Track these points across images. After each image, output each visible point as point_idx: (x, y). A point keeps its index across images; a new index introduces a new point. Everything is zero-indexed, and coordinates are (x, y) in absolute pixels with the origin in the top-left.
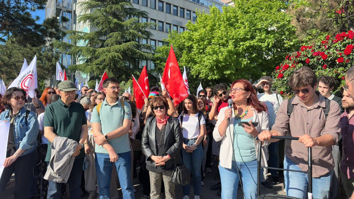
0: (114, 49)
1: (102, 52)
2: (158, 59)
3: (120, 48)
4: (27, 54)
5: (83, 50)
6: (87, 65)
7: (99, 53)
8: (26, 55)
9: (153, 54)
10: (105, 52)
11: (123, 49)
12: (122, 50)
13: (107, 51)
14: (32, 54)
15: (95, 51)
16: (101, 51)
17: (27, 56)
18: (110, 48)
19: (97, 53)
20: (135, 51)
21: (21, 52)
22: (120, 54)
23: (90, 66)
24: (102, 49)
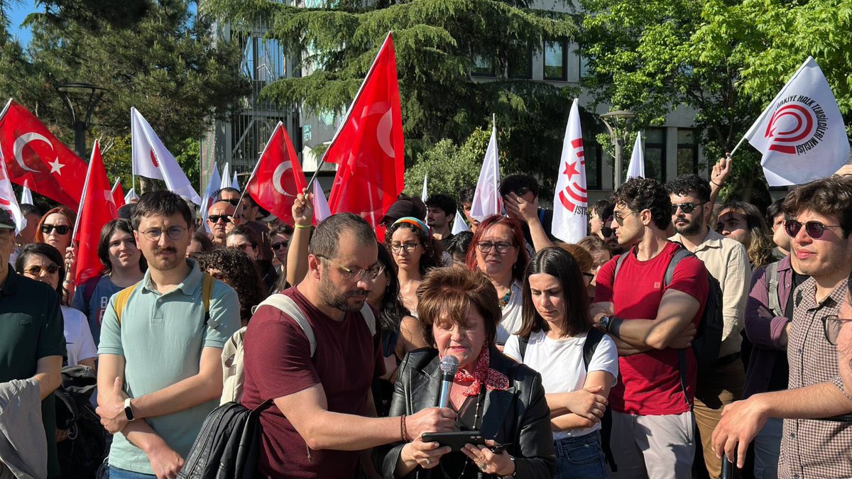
0: (420, 11)
1: (379, 26)
2: (596, 35)
3: (443, 7)
4: (125, 47)
5: (310, 24)
6: (329, 79)
7: (367, 33)
8: (121, 50)
9: (578, 19)
10: (386, 28)
11: (456, 10)
12: (452, 12)
13: (395, 21)
14: (139, 49)
15: (351, 25)
16: (374, 24)
17: (126, 57)
18: (407, 8)
19: (359, 32)
20: (504, 11)
21: (107, 42)
22: (446, 28)
23: (338, 83)
24: (378, 14)
